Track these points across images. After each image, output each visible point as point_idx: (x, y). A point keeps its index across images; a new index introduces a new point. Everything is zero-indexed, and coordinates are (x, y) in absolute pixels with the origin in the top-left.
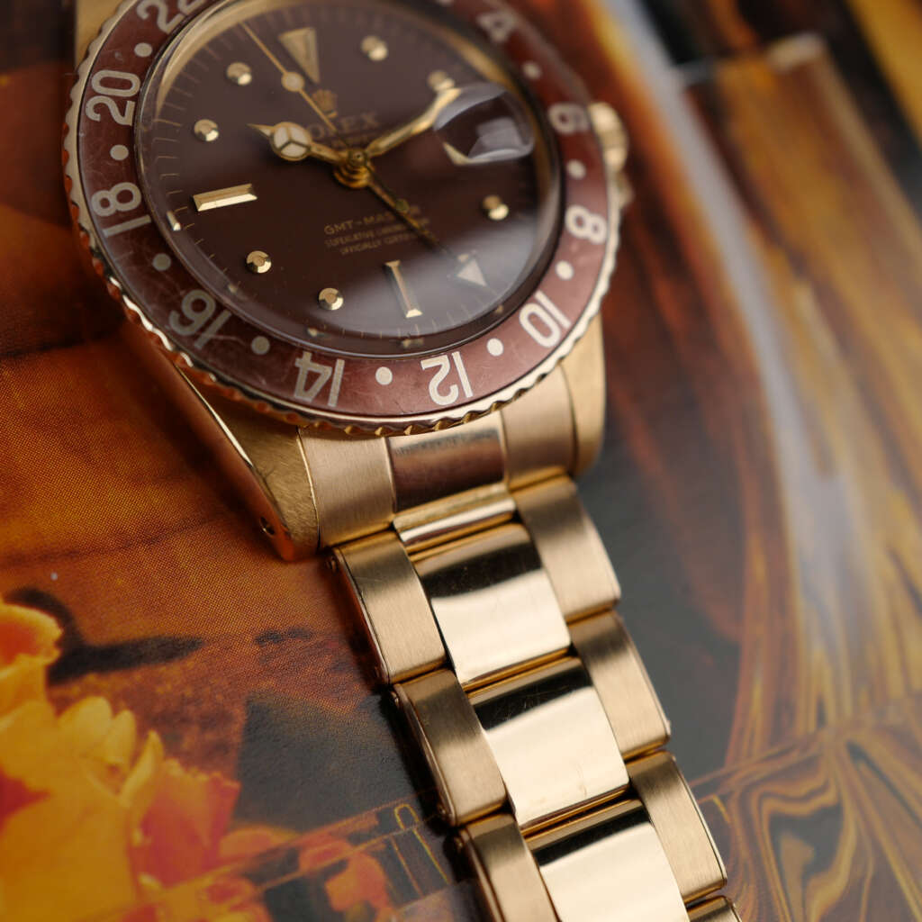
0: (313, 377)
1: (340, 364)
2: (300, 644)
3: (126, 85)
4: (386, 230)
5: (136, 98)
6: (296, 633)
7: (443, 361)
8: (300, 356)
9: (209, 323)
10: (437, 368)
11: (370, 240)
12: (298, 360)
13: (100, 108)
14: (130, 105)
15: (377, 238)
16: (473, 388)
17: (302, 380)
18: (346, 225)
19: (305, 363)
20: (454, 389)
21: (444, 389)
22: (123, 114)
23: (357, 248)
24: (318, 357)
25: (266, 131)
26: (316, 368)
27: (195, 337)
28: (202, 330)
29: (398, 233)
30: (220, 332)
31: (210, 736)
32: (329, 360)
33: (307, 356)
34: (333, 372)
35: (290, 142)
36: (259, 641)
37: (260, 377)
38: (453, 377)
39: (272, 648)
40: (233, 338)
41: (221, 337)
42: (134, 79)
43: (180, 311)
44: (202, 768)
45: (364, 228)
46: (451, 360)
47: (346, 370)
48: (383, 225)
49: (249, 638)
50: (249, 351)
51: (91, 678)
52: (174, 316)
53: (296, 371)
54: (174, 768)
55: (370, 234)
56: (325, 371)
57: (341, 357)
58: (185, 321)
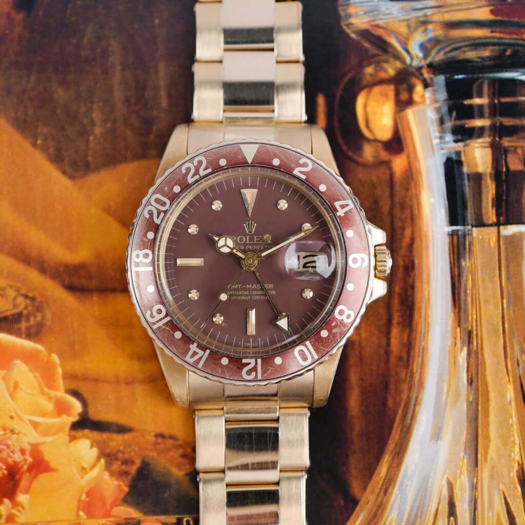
0: (195, 353)
1: (208, 352)
2: (171, 442)
3: (164, 204)
4: (254, 293)
5: (165, 212)
6: (172, 437)
7: (253, 361)
8: (193, 344)
9: (161, 320)
10: (249, 364)
11: (247, 295)
12: (191, 345)
13: (151, 213)
14: (162, 214)
15: (249, 295)
16: (262, 375)
17: (190, 353)
18: (238, 286)
19: (193, 347)
20: (254, 374)
21: (249, 372)
22: (158, 218)
23: (239, 298)
24: (199, 346)
25: (216, 239)
26: (198, 350)
27: (154, 324)
28: (158, 322)
29: (260, 295)
30: (164, 325)
31: (124, 468)
32: (204, 349)
33: (195, 344)
34: (204, 354)
35: (225, 245)
36: (157, 436)
37: (174, 347)
38: (254, 369)
39: (160, 440)
40: (168, 329)
41: (164, 327)
42: (168, 202)
43: (151, 311)
44: (117, 479)
45: (246, 289)
46: (256, 361)
47: (209, 354)
48: (254, 290)
49: (153, 434)
50: (173, 336)
51: (87, 431)
52: (149, 312)
53: (189, 349)
54: (106, 475)
55: (247, 293)
56: (201, 353)
57: (209, 348)
58: (152, 316)
